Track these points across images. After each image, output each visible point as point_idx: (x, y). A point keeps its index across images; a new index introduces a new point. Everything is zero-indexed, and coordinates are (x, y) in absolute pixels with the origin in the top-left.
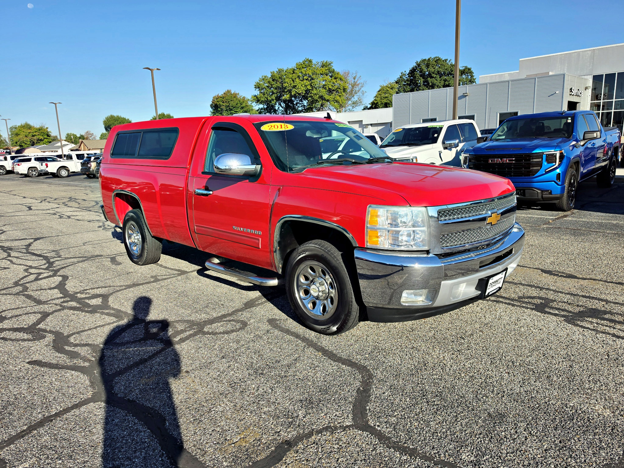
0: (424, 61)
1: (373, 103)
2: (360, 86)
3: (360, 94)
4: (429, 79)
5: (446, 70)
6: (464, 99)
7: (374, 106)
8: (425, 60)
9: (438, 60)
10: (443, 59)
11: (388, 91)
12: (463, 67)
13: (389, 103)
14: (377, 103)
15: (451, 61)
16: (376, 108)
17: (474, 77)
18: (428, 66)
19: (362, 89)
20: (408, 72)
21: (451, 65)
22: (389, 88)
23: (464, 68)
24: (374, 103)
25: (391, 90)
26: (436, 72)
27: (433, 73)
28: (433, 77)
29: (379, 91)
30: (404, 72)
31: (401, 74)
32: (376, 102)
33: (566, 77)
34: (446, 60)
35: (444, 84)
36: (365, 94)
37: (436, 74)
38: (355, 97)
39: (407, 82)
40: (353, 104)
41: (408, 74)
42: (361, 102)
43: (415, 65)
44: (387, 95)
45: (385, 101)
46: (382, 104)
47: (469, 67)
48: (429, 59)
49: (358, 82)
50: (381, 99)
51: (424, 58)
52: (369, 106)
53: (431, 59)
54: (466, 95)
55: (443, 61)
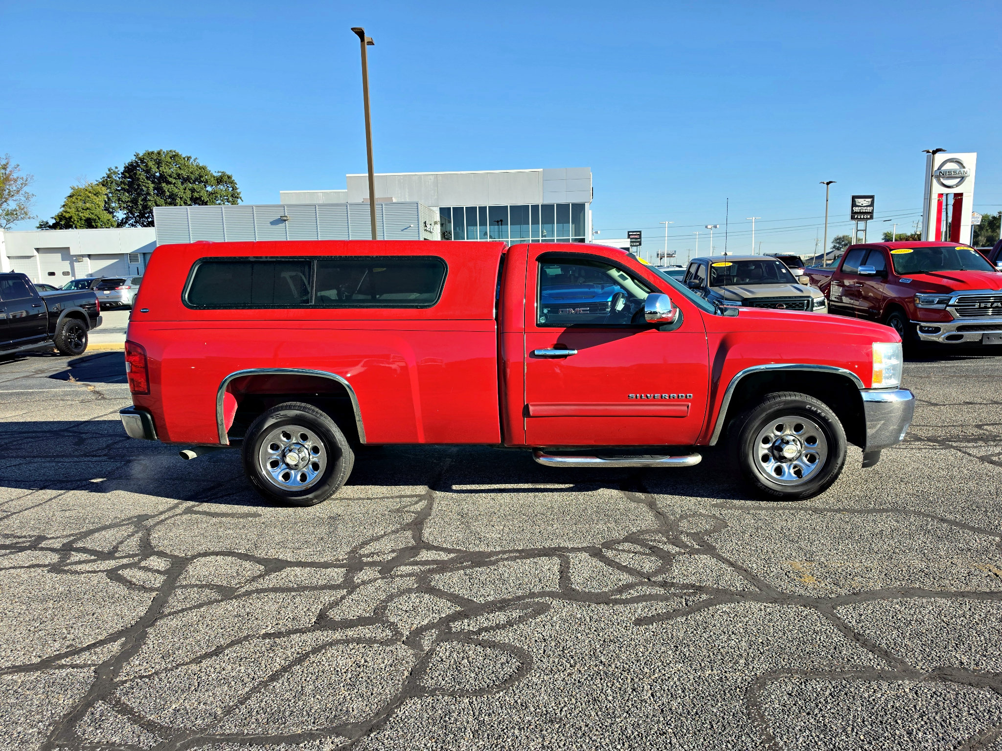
0: (150, 154)
1: (61, 217)
2: (19, 182)
3: (20, 197)
4: (164, 185)
5: (192, 173)
6: (282, 225)
7: (63, 222)
8: (152, 153)
9: (175, 155)
10: (184, 156)
11: (89, 197)
12: (219, 172)
13: (95, 220)
14: (71, 218)
15: (197, 161)
16: (68, 226)
17: (238, 191)
18: (159, 163)
19: (25, 189)
20: (122, 169)
21: (197, 166)
22: (90, 192)
23: (220, 174)
24: (64, 217)
25: (95, 197)
26: (175, 176)
27: (170, 176)
28: (170, 183)
29: (70, 196)
30: (113, 168)
31: (109, 170)
32: (67, 215)
33: (419, 206)
34: (189, 158)
35: (192, 196)
36: (33, 200)
37: (175, 178)
38: (10, 202)
39: (123, 186)
40: (7, 215)
41: (122, 173)
42: (26, 213)
43: (134, 158)
44: (88, 205)
45: (87, 216)
46: (81, 219)
47: (229, 173)
48: (159, 153)
49: (15, 175)
50: (78, 211)
51: (150, 150)
52: (51, 222)
53: (162, 153)
54: (285, 218)
55: (184, 158)
